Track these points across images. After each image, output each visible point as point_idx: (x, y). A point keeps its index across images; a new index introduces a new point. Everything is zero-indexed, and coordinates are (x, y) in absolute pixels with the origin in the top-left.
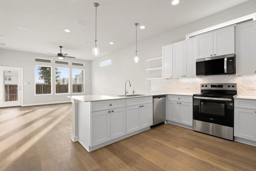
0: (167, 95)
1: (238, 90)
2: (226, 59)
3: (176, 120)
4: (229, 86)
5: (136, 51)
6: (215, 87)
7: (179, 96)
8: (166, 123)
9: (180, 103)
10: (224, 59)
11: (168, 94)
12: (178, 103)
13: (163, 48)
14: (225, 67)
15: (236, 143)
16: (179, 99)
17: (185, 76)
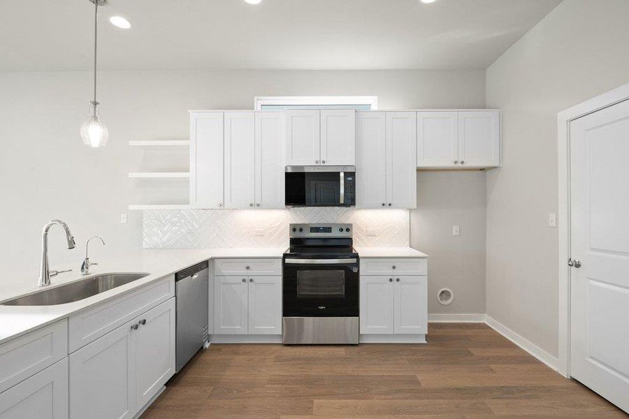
0: (213, 259)
1: (354, 237)
2: (342, 175)
3: (239, 329)
4: (341, 230)
5: (95, 103)
6: (318, 232)
7: (248, 261)
8: (207, 345)
9: (251, 281)
10: (339, 173)
11: (214, 256)
12: (244, 280)
13: (193, 115)
14: (342, 191)
15: (364, 347)
16: (248, 268)
17: (258, 205)
